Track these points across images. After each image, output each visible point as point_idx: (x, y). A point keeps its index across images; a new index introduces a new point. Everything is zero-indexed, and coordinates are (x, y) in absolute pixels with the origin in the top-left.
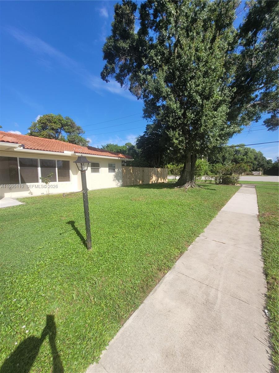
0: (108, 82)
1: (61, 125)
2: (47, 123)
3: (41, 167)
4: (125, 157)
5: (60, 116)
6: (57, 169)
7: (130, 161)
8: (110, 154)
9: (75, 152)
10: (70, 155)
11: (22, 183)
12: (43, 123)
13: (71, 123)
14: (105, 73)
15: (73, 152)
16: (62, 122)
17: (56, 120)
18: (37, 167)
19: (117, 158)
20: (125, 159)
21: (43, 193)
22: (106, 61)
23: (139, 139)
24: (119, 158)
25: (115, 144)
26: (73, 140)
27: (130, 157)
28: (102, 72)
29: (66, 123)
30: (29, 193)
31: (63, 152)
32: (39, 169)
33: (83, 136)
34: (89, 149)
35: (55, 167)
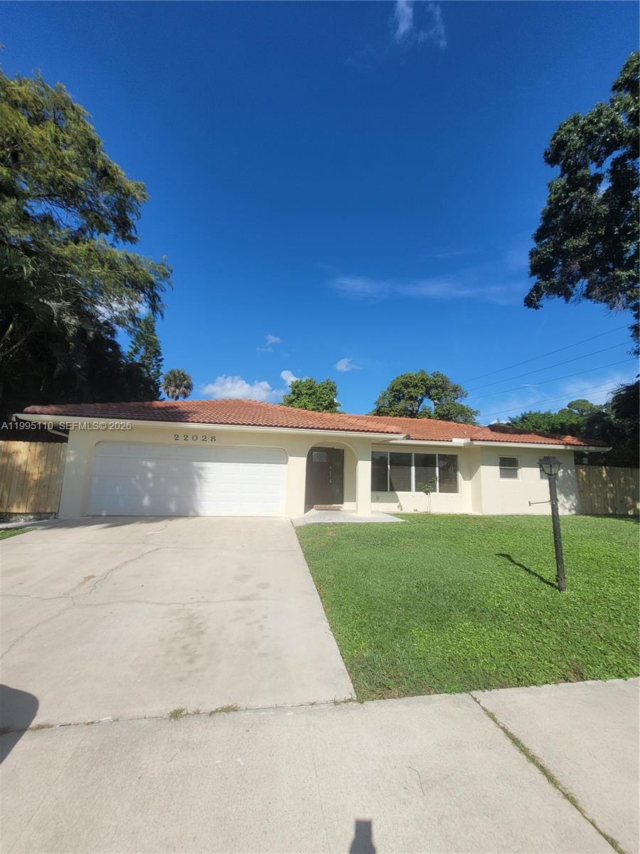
0: (540, 308)
1: (424, 388)
2: (403, 389)
3: (415, 466)
4: (582, 443)
5: (423, 372)
6: (437, 469)
7: (599, 453)
8: (542, 439)
9: (471, 440)
10: (463, 445)
11: (390, 490)
12: (396, 390)
13: (443, 382)
14: (534, 297)
15: (468, 440)
16: (428, 382)
17: (416, 381)
18: (410, 466)
19: (562, 447)
20: (586, 448)
21: (417, 510)
22: (536, 276)
23: (622, 393)
24: (569, 448)
25: (543, 412)
26: (447, 412)
27: (601, 442)
28: (528, 296)
29: (433, 383)
30: (398, 507)
31: (451, 441)
32: (413, 469)
33: (464, 402)
34: (492, 431)
35: (436, 467)
